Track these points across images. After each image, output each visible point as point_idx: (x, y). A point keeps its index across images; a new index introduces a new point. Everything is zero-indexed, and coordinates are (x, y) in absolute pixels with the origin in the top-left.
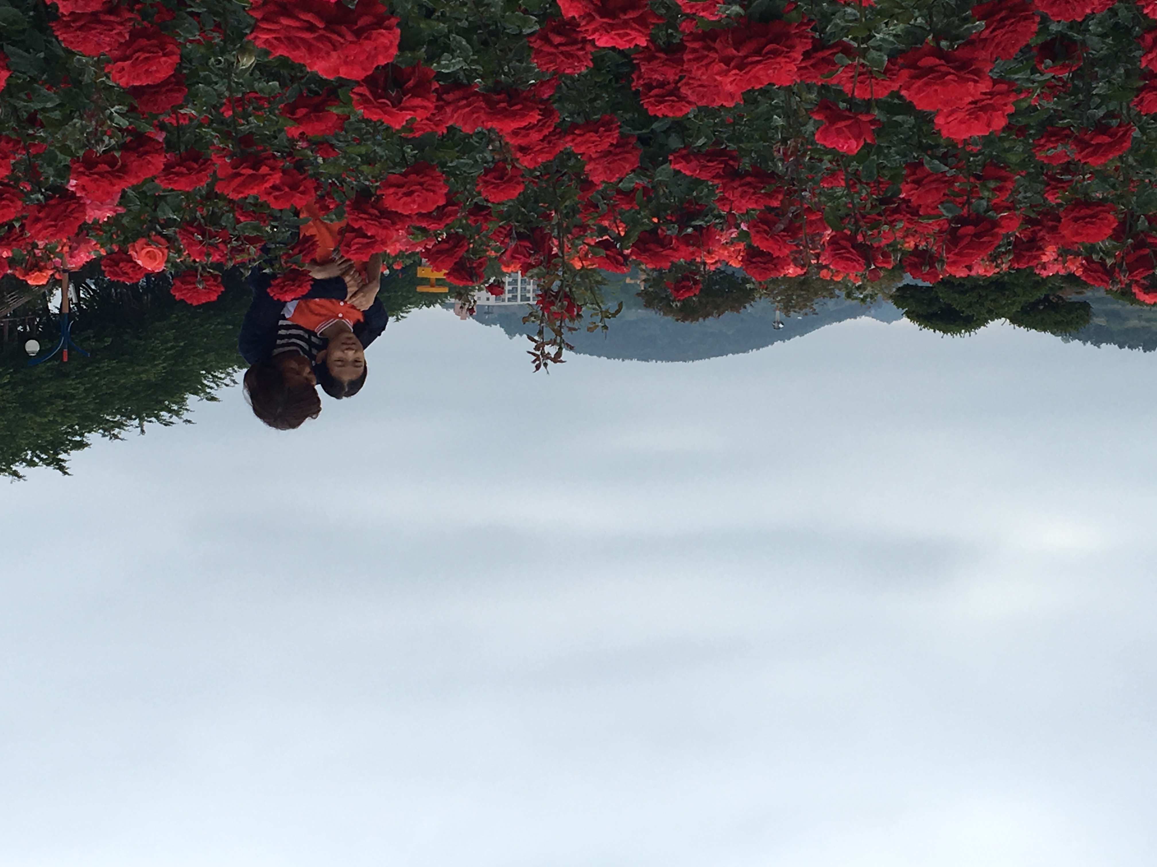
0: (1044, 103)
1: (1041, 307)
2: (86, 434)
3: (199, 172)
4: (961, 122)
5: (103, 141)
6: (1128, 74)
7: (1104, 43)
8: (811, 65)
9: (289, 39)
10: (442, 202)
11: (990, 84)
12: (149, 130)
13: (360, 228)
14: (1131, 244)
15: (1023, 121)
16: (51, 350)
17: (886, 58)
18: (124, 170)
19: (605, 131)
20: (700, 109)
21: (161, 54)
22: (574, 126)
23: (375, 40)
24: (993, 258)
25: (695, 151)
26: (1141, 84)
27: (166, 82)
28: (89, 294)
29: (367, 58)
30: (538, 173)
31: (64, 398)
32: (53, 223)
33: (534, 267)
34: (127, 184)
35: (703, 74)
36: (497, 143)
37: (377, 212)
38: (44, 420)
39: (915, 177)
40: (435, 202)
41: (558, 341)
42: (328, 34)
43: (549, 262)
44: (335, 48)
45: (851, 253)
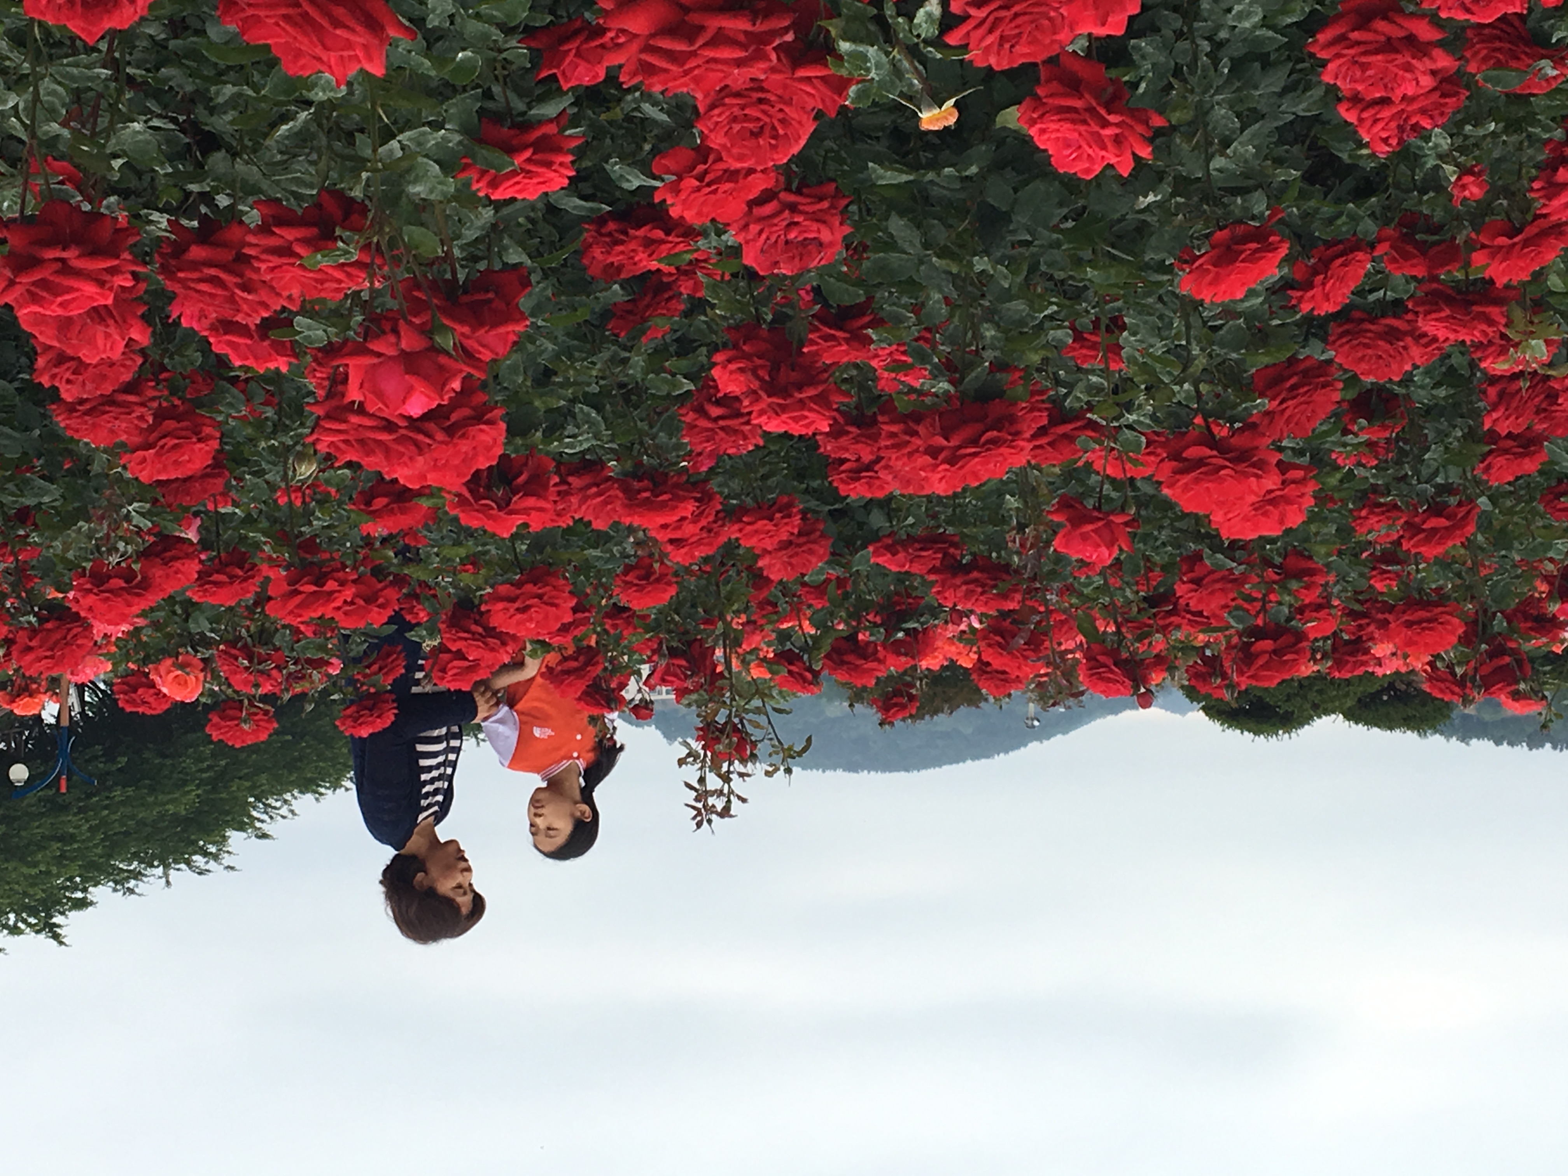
1: (1385, 698)
2: (91, 889)
3: (245, 580)
4: (1246, 519)
5: (117, 550)
6: (1467, 437)
8: (1049, 444)
9: (362, 442)
10: (568, 619)
11: (1277, 478)
12: (176, 527)
13: (459, 651)
14: (1486, 651)
16: (44, 775)
17: (1144, 440)
18: (146, 585)
19: (783, 517)
21: (195, 439)
22: (742, 510)
23: (474, 438)
25: (904, 536)
26: (1487, 449)
27: (202, 474)
28: (97, 696)
29: (464, 461)
31: (61, 839)
32: (49, 653)
33: (691, 692)
34: (154, 599)
35: (904, 464)
36: (641, 535)
37: (480, 630)
38: (34, 871)
39: (1191, 575)
40: (558, 618)
41: (726, 791)
42: (411, 434)
43: (712, 684)
44: (421, 452)
45: (1112, 672)
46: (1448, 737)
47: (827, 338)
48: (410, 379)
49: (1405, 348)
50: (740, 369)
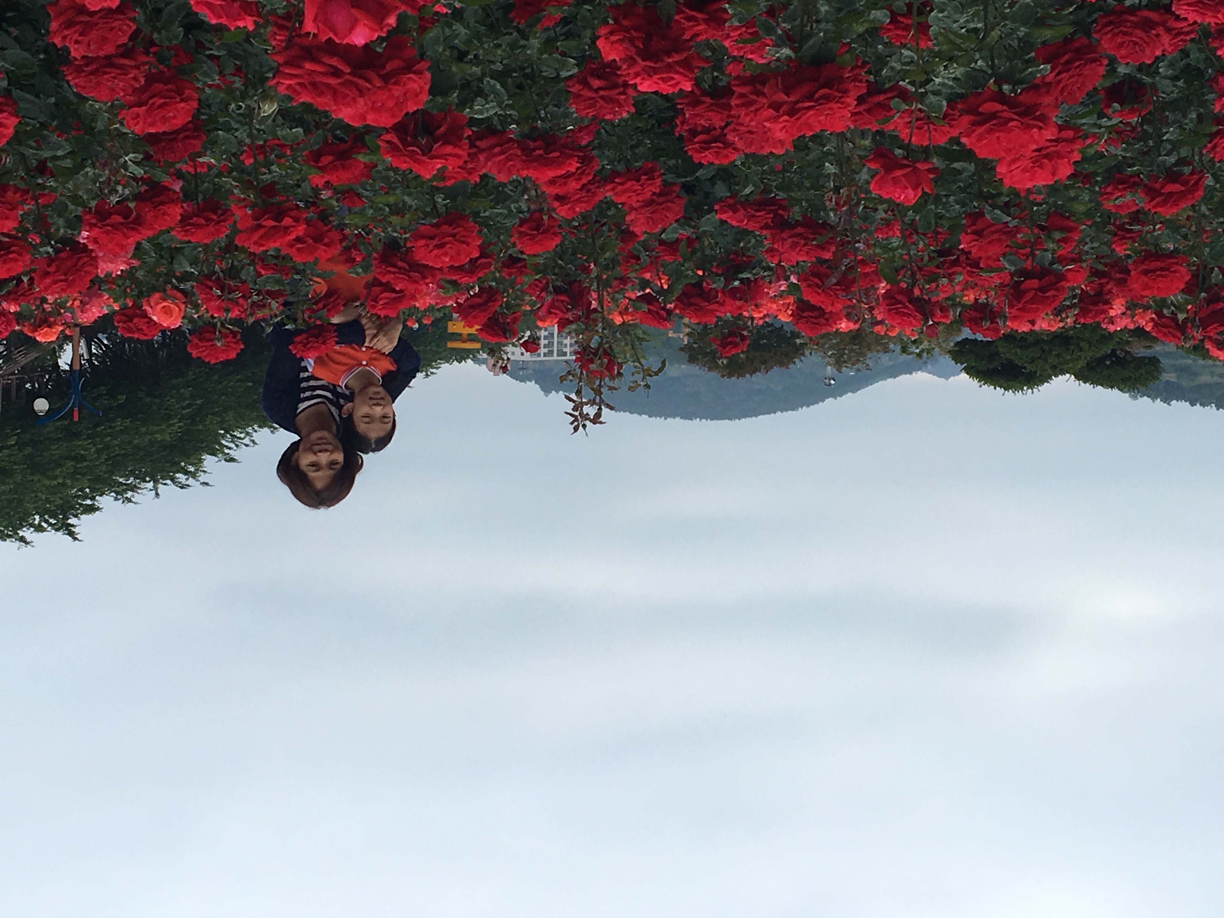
0: (1112, 149)
1: (1108, 363)
2: (97, 498)
3: (219, 222)
4: (1025, 170)
5: (117, 191)
6: (1200, 117)
7: (1175, 86)
8: (866, 111)
9: (314, 84)
10: (476, 254)
11: (1055, 130)
12: (165, 179)
13: (388, 282)
14: (1205, 298)
15: (1089, 168)
16: (61, 409)
17: (945, 103)
18: (139, 222)
19: (648, 179)
20: (747, 156)
21: (178, 99)
22: (615, 174)
23: (404, 85)
24: (1058, 312)
25: (743, 199)
26: (1214, 129)
27: (184, 128)
28: (102, 349)
29: (396, 104)
30: (576, 224)
31: (74, 458)
32: (63, 277)
33: (571, 322)
34: (143, 236)
35: (751, 120)
36: (533, 192)
37: (406, 266)
38: (53, 483)
39: (975, 228)
40: (468, 254)
41: (598, 401)
42: (355, 79)
43: (588, 317)
44: (362, 95)
45: (906, 307)
46: (1154, 399)
47: (689, 19)
48: (354, 11)
49: (1158, 35)
50: (620, 40)
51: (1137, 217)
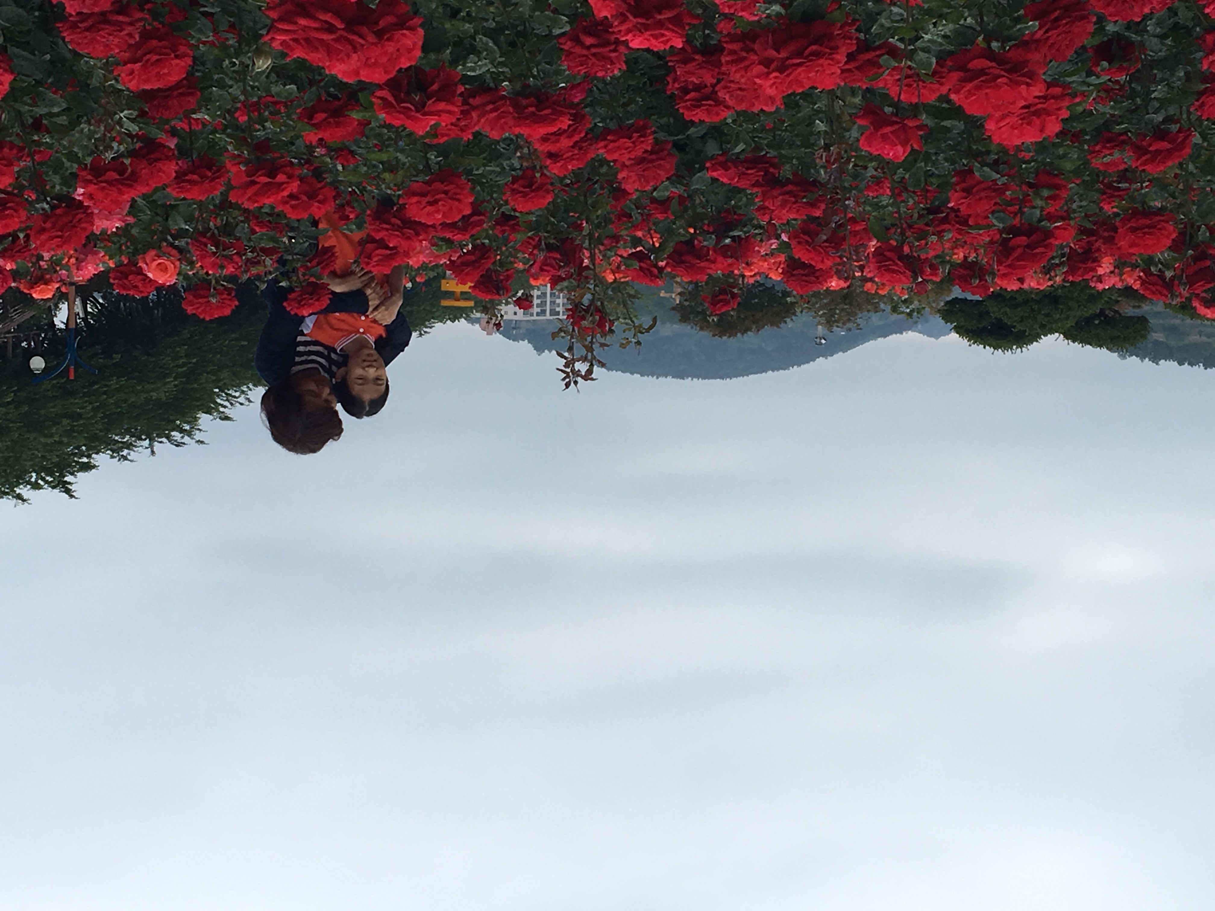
0: (1100, 107)
1: (1097, 322)
2: (94, 456)
4: (1013, 128)
7: (1163, 44)
9: (307, 40)
10: (468, 212)
11: (1043, 86)
12: (160, 136)
14: (1192, 256)
15: (1078, 126)
16: (57, 367)
17: (934, 60)
18: (134, 179)
19: (640, 137)
20: (739, 114)
21: (173, 55)
23: (398, 41)
24: (1047, 271)
25: (734, 157)
27: (178, 85)
28: (97, 308)
29: (389, 60)
30: (569, 182)
32: (60, 233)
33: (564, 279)
34: (137, 193)
36: (526, 150)
37: (399, 222)
38: (49, 441)
39: (964, 185)
40: (460, 211)
41: (589, 357)
43: (580, 274)
45: (897, 265)
51: (1124, 176)
